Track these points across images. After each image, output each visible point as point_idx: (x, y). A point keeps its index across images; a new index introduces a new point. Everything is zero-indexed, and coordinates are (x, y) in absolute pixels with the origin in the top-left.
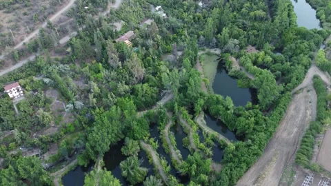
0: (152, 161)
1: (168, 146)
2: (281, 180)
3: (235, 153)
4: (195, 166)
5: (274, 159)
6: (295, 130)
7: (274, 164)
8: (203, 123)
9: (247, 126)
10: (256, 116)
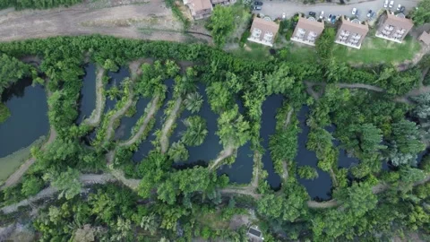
0: (173, 125)
1: (148, 124)
2: (109, 7)
3: (112, 57)
4: (153, 81)
5: (91, 23)
6: (38, 22)
7: (97, 20)
8: (95, 113)
9: (71, 65)
10: (51, 64)
